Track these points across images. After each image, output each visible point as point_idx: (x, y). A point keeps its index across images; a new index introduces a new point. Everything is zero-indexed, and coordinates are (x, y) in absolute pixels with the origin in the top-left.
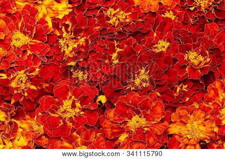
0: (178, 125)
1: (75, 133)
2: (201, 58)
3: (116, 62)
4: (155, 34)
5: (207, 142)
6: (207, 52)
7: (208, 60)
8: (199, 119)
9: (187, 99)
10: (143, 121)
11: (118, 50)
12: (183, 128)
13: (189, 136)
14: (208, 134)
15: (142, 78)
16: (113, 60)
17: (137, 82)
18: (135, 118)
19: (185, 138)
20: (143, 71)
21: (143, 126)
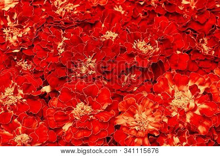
0: (125, 115)
1: (16, 120)
2: (150, 48)
3: (62, 51)
4: (103, 26)
5: (156, 135)
6: (157, 41)
7: (158, 49)
8: (148, 109)
9: (135, 89)
10: (88, 109)
11: (65, 39)
12: (131, 119)
13: (137, 128)
14: (157, 125)
15: (88, 66)
16: (59, 49)
17: (84, 70)
18: (80, 105)
19: (132, 130)
20: (89, 60)
21: (89, 114)
